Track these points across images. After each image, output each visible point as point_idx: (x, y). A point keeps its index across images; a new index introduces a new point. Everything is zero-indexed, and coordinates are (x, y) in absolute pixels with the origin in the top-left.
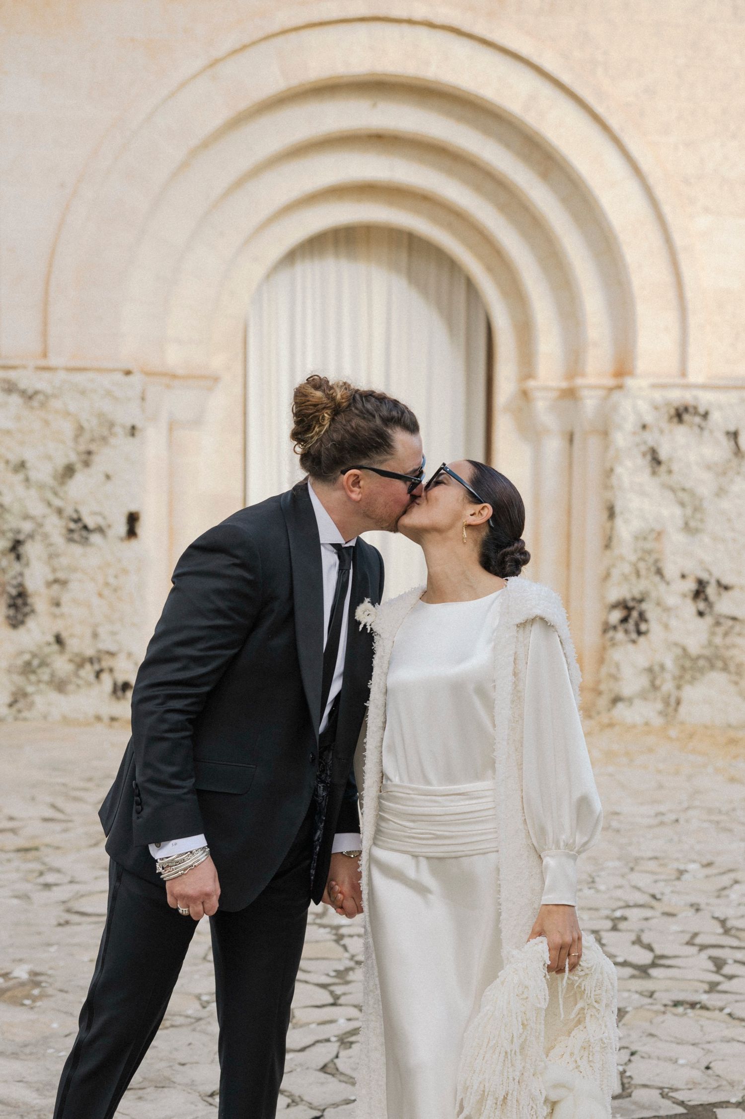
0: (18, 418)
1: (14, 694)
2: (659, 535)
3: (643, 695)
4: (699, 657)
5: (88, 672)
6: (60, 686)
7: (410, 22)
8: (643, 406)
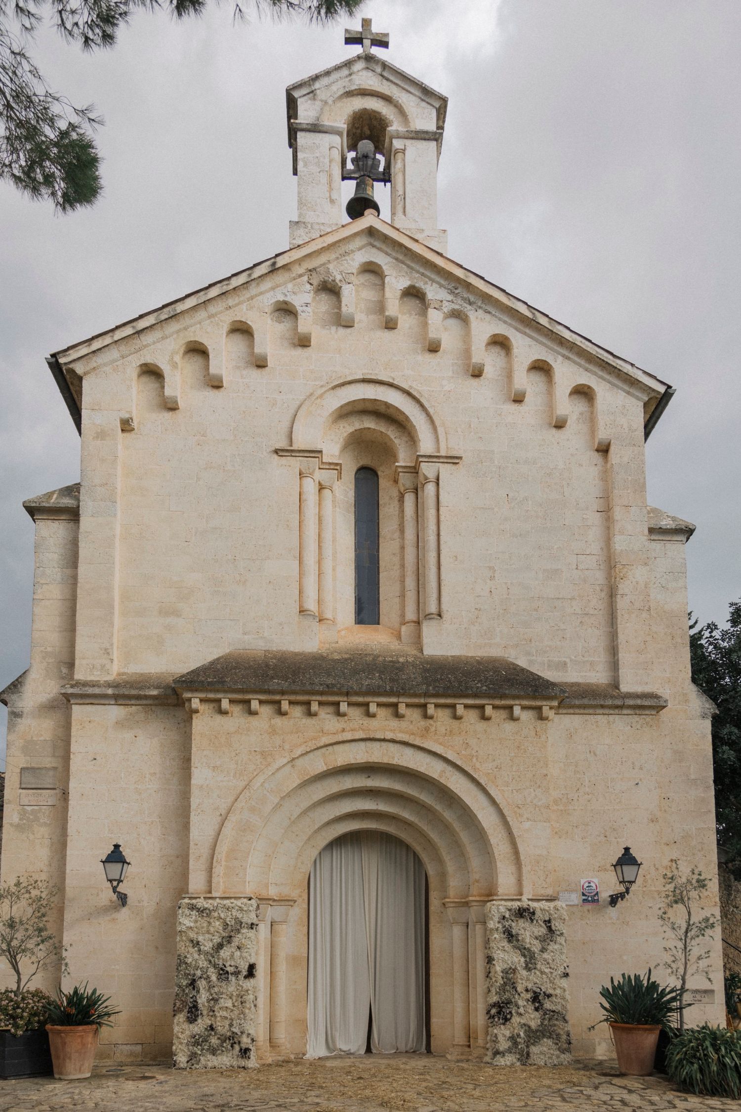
0: (196, 921)
1: (190, 1056)
2: (514, 971)
3: (509, 1051)
4: (537, 1031)
5: (227, 1044)
6: (213, 1052)
7: (384, 740)
8: (502, 909)
